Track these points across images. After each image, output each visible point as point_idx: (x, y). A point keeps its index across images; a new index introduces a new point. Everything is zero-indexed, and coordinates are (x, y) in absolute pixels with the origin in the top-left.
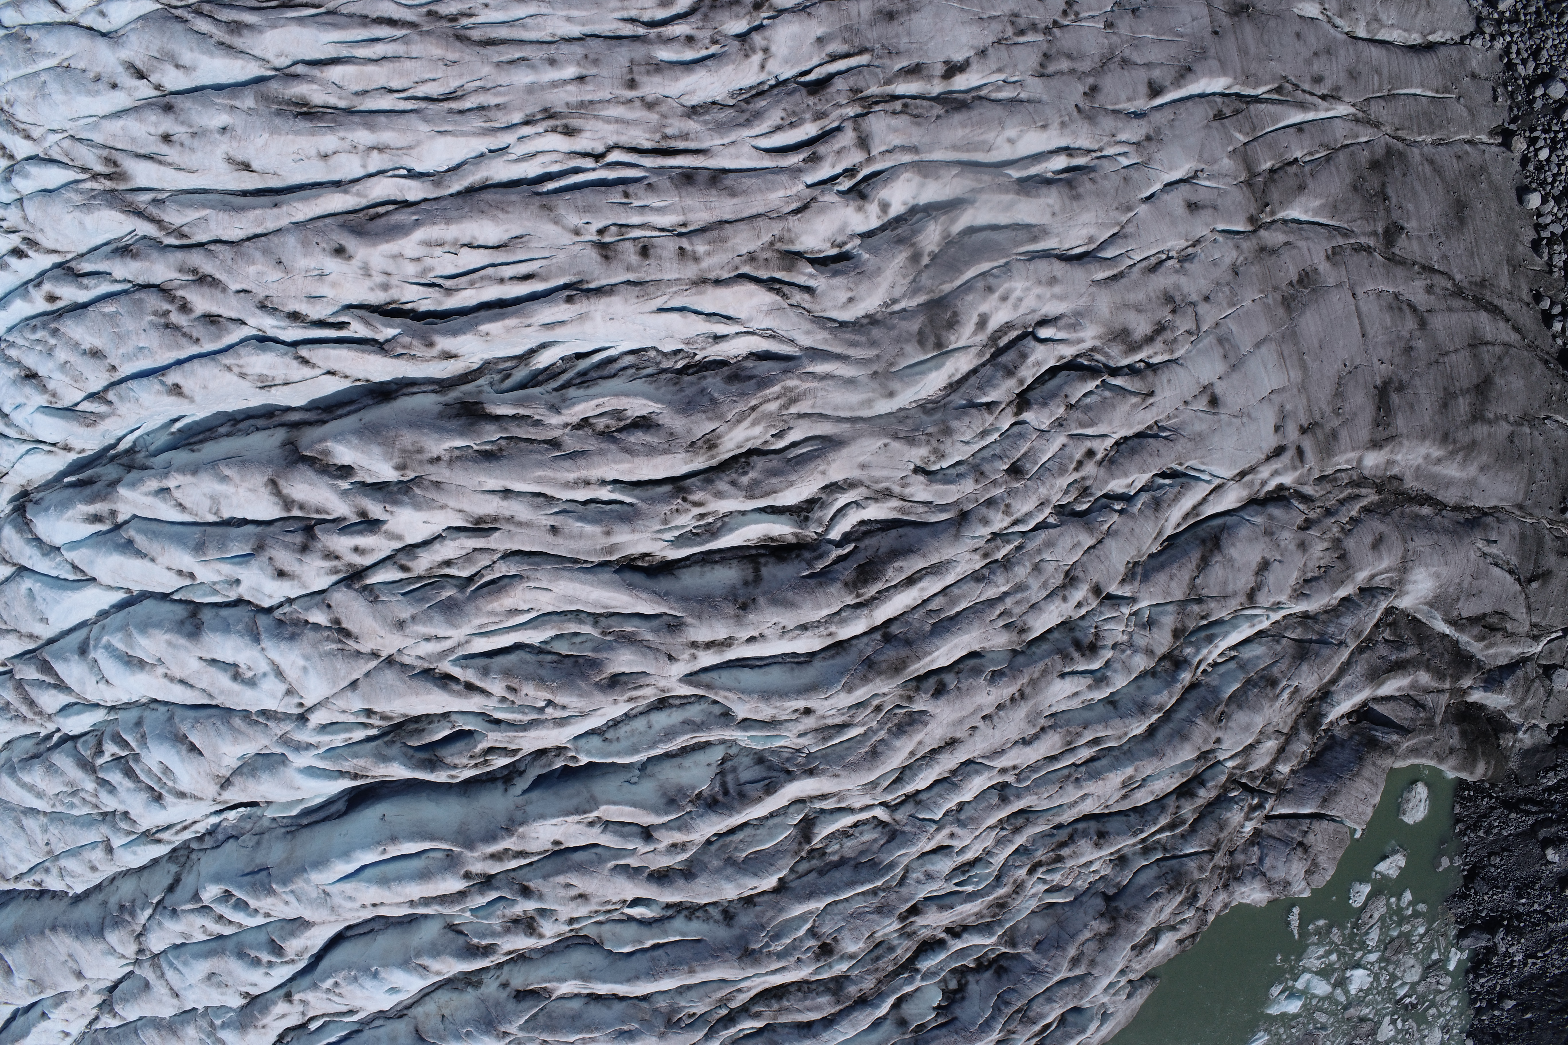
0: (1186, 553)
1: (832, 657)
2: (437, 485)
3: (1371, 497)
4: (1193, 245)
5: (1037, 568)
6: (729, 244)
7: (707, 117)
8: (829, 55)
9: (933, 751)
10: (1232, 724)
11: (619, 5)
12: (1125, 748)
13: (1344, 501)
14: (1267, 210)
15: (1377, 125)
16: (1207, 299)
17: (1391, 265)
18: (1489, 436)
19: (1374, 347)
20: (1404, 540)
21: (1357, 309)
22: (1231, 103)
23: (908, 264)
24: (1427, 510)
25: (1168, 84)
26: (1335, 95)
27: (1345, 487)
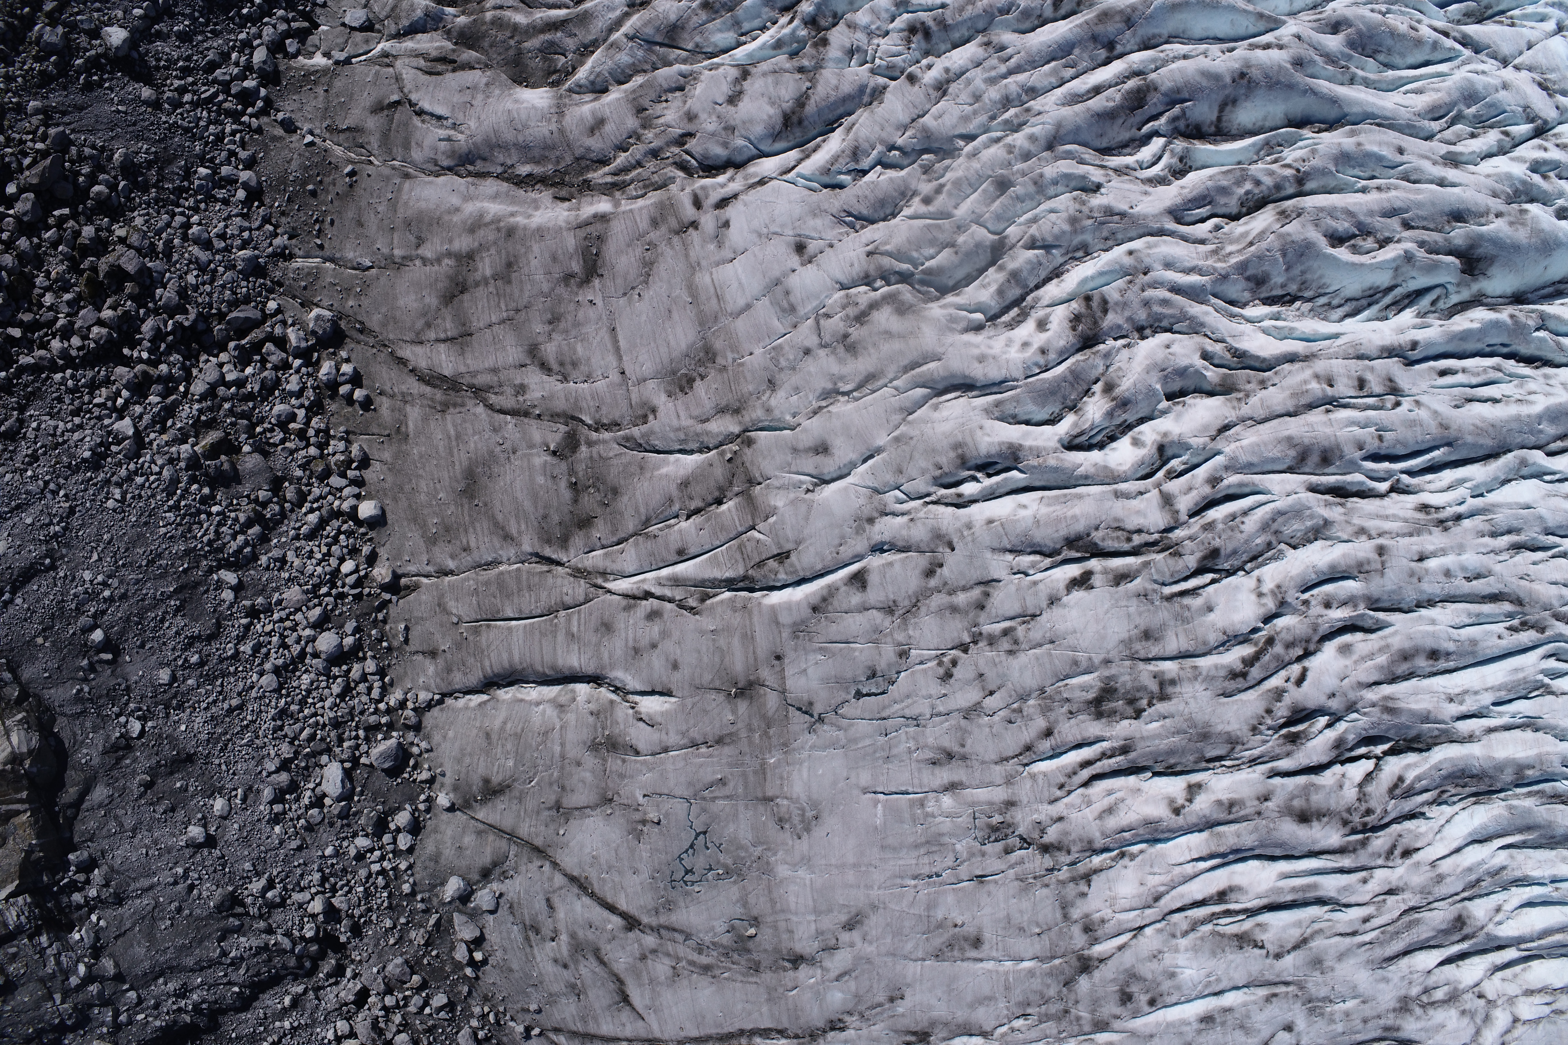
0: (820, 112)
1: (1154, 36)
2: (1495, 195)
3: (599, 176)
4: (821, 408)
5: (977, 98)
6: (1288, 393)
7: (1309, 524)
8: (1198, 595)
11: (1389, 640)
13: (634, 168)
14: (729, 456)
15: (579, 573)
16: (807, 352)
17: (570, 412)
18: (451, 241)
19: (600, 318)
20: (561, 131)
21: (620, 358)
22: (765, 576)
23: (1118, 381)
24: (524, 170)
25: (843, 589)
26: (632, 601)
27: (632, 181)
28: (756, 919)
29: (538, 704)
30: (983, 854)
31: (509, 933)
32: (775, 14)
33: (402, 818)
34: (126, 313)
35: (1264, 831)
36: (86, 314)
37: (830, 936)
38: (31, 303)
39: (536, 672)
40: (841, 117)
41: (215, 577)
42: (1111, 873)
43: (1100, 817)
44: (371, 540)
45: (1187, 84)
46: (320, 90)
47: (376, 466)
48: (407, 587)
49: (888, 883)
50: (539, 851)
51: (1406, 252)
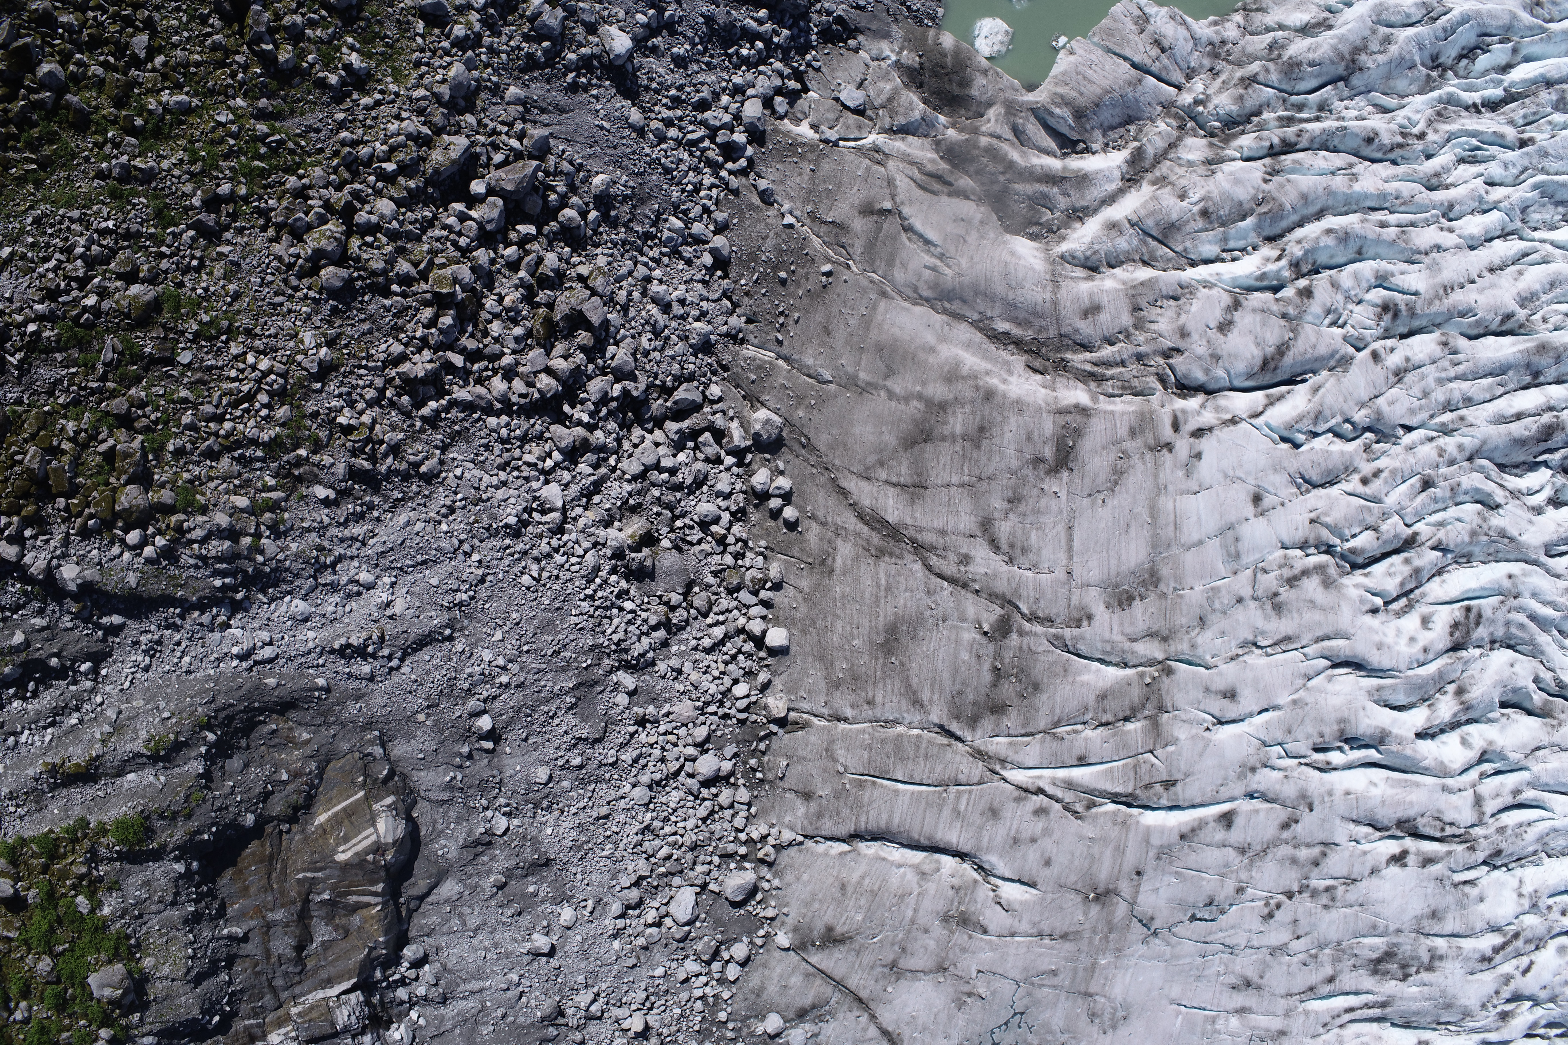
0: (1292, 365)
3: (1079, 359)
4: (1238, 656)
5: (1426, 394)
8: (1476, 885)
10: (1253, 192)
12: (1348, 209)
13: (1117, 365)
14: (1148, 680)
15: (979, 754)
16: (1240, 600)
17: (1009, 596)
18: (924, 384)
19: (1060, 512)
20: (1055, 303)
21: (1071, 557)
23: (1468, 688)
24: (1002, 326)
25: (1212, 824)
26: (1023, 794)
27: (1112, 378)
29: (899, 866)
32: (1258, 241)
33: (740, 950)
34: (575, 366)
36: (534, 356)
38: (476, 327)
39: (909, 837)
40: (1307, 372)
41: (614, 678)
44: (767, 666)
46: (807, 167)
47: (788, 591)
48: (797, 723)
50: (862, 1003)
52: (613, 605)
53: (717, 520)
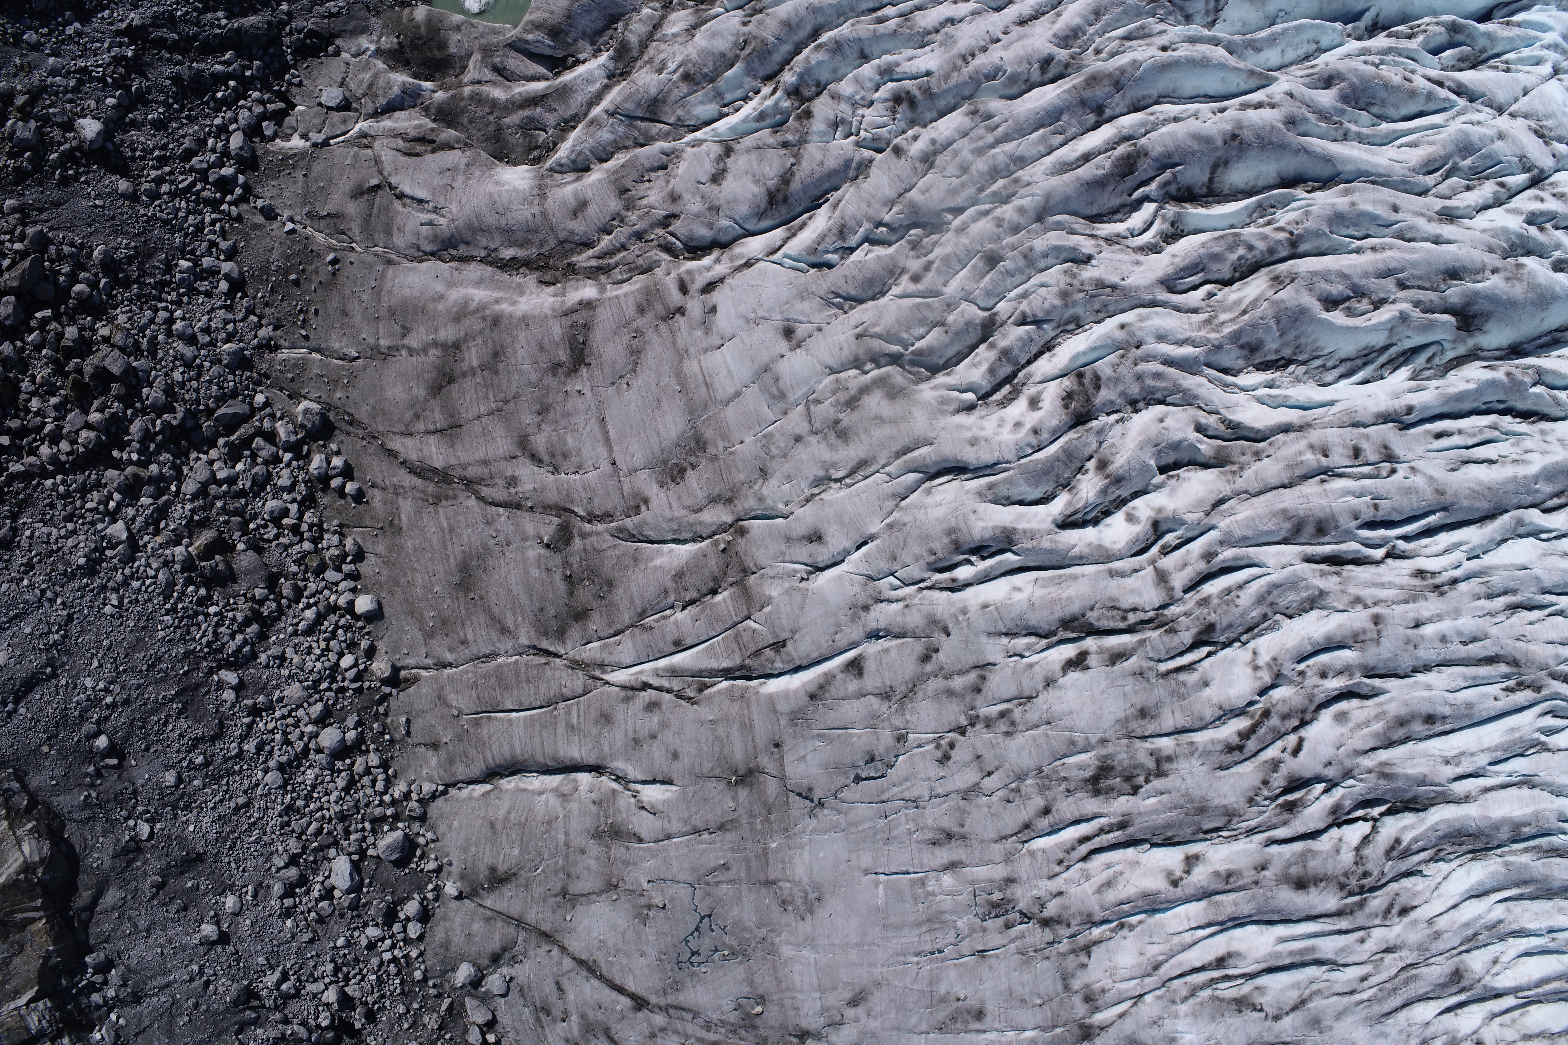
0: (805, 189)
1: (1143, 98)
2: (1491, 250)
3: (584, 259)
4: (813, 496)
5: (965, 169)
6: (1282, 464)
7: (1304, 594)
8: (1194, 670)
9: (1036, 18)
10: (732, 39)
11: (1385, 707)
12: (842, 19)
13: (619, 251)
14: (722, 546)
15: (576, 665)
16: (798, 439)
17: (562, 504)
18: (436, 330)
19: (589, 409)
20: (544, 214)
21: (610, 449)
22: (762, 665)
23: (1111, 458)
24: (508, 253)
25: (840, 676)
26: (630, 693)
27: (617, 265)
28: (762, 997)
29: (541, 793)
30: (984, 930)
31: (520, 1014)
32: (757, 84)
33: (411, 908)
34: (113, 415)
35: (1262, 899)
36: (74, 417)
37: (835, 1012)
38: (17, 409)
39: (537, 763)
40: (827, 192)
41: (216, 678)
42: (1111, 944)
43: (1099, 891)
44: (368, 633)
45: (1178, 148)
47: (371, 559)
48: (407, 680)
49: (891, 961)
50: (547, 937)
51: (1401, 313)
52: (196, 614)
53: (285, 513)
